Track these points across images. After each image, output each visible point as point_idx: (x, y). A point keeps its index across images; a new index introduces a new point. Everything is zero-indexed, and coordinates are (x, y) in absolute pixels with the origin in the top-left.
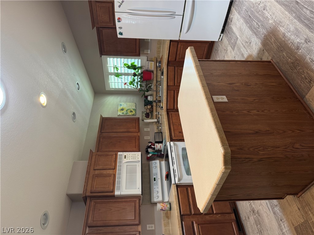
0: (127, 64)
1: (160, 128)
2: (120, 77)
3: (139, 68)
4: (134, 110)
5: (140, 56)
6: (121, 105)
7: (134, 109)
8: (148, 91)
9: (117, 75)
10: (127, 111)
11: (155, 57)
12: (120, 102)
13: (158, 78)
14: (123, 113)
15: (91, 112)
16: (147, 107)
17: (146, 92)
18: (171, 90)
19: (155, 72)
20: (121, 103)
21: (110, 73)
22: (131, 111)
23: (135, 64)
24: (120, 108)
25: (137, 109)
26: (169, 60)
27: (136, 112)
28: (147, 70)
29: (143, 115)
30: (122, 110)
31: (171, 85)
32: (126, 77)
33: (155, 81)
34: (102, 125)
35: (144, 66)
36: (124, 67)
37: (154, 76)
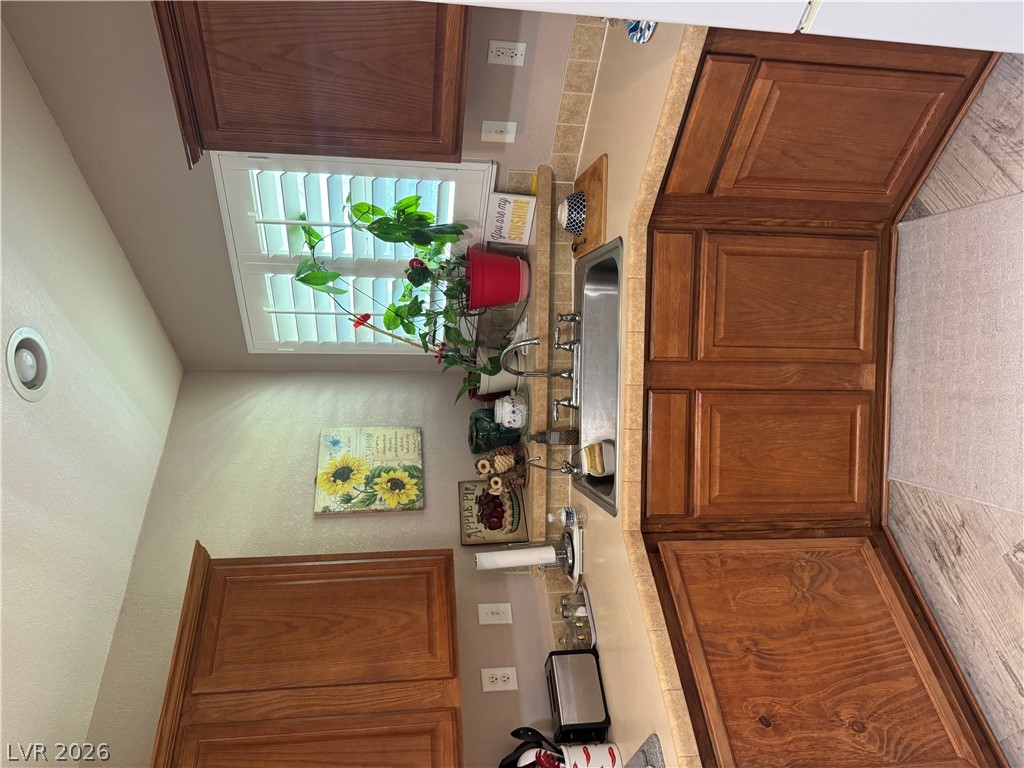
0: (374, 210)
1: (581, 612)
2: (331, 284)
3: (443, 232)
4: (412, 476)
5: (459, 161)
6: (335, 443)
7: (412, 472)
8: (495, 367)
9: (314, 273)
10: (369, 481)
11: (542, 170)
12: (332, 422)
13: (558, 292)
14: (348, 499)
15: (154, 491)
16: (492, 466)
17: (484, 377)
18: (668, 390)
19: (541, 260)
20: (334, 433)
21: (267, 259)
22: (396, 485)
23: (421, 209)
24: (328, 463)
25: (427, 465)
26: (669, 190)
27: (422, 491)
28: (491, 248)
29: (467, 504)
30: (343, 474)
31: (673, 353)
32: (367, 282)
33: (545, 316)
34: (198, 627)
35: (477, 224)
36: (353, 225)
37: (534, 283)
